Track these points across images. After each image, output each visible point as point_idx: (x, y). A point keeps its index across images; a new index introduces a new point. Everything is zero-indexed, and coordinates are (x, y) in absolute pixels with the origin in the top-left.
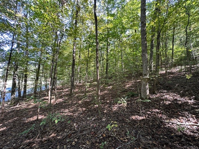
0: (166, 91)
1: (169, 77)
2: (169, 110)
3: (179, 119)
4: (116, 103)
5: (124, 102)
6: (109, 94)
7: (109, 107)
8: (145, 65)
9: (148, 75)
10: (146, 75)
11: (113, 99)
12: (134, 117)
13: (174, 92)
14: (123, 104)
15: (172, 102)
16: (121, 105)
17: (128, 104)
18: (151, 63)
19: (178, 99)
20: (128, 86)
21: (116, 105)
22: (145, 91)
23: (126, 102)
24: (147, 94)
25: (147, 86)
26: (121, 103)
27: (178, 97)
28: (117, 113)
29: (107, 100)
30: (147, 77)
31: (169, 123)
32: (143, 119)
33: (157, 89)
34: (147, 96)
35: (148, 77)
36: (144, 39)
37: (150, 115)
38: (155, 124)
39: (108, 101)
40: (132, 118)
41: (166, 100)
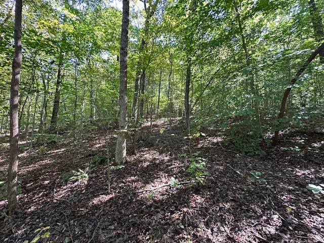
0: (147, 149)
1: (154, 130)
2: (146, 173)
3: (154, 183)
4: (66, 182)
5: (83, 178)
6: (54, 165)
7: (46, 195)
8: (122, 112)
9: (126, 128)
10: (123, 127)
11: (59, 174)
12: (95, 201)
13: (154, 149)
14: (80, 180)
15: (151, 162)
16: (76, 184)
17: (90, 178)
18: (135, 111)
19: (157, 158)
20: (99, 145)
21: (65, 187)
22: (121, 152)
23: (87, 175)
24: (123, 156)
25: (125, 145)
26: (77, 180)
27: (157, 156)
28: (64, 202)
29: (44, 180)
30: (124, 130)
31: (142, 192)
32: (111, 199)
33: (139, 147)
34: (123, 159)
35: (126, 131)
36: (124, 74)
37: (123, 188)
38: (126, 200)
39: (47, 182)
40: (93, 203)
41: (145, 160)
